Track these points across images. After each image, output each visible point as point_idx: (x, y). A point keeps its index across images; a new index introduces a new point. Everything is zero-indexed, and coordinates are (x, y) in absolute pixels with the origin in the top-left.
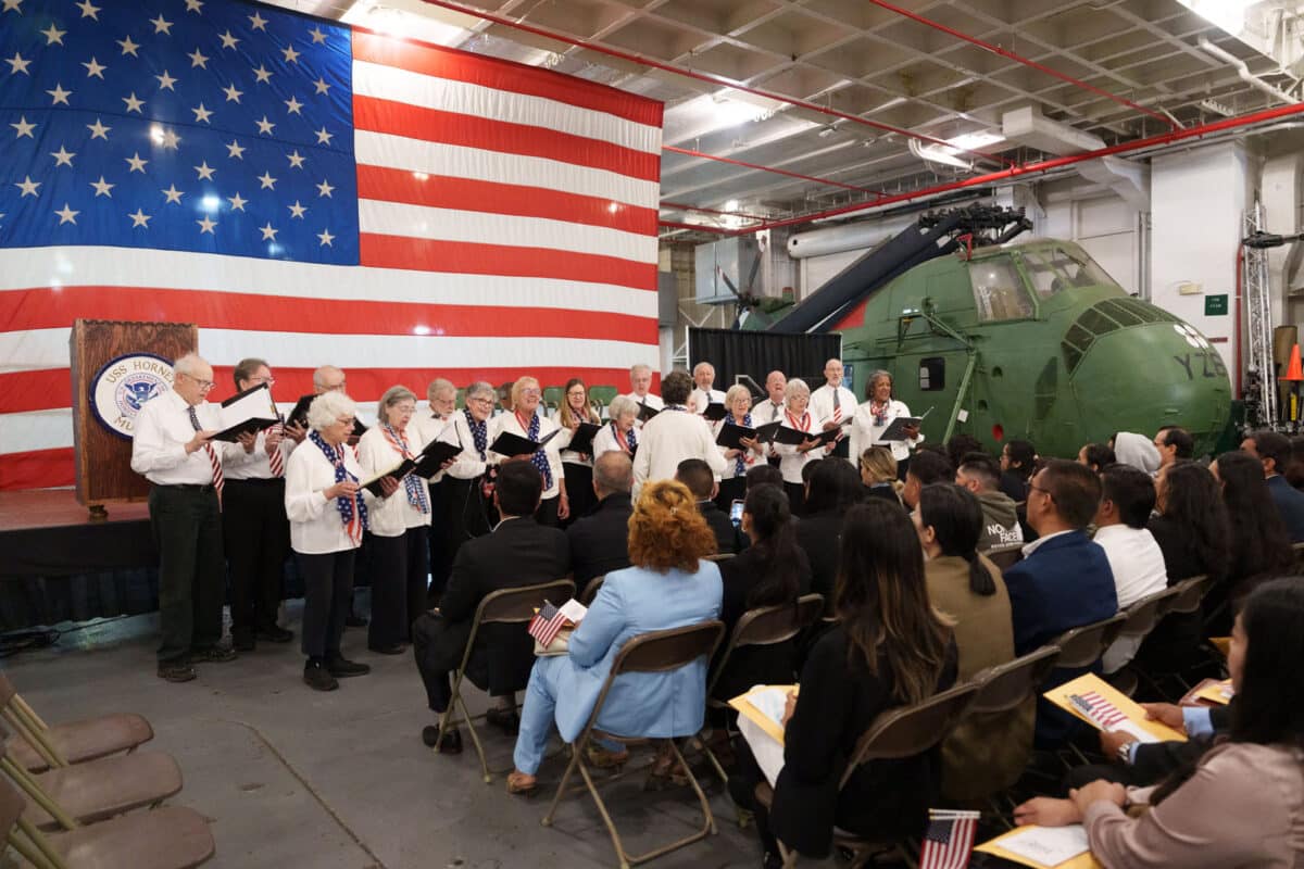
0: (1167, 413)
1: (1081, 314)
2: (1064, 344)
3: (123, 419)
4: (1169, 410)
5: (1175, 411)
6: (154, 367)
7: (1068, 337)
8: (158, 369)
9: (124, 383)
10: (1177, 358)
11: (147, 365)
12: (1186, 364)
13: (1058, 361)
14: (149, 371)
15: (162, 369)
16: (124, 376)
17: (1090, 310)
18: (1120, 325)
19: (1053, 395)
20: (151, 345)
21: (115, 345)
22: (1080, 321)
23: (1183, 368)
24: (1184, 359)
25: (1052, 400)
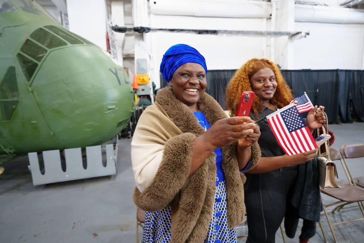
0: (109, 109)
1: (33, 31)
2: (19, 55)
4: (109, 107)
5: (114, 107)
7: (22, 49)
10: (110, 70)
12: (116, 74)
13: (17, 70)
17: (41, 29)
18: (69, 43)
19: (15, 99)
22: (31, 36)
23: (114, 76)
24: (114, 71)
25: (16, 103)
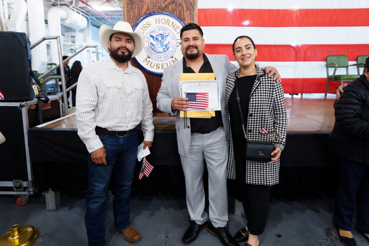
3: (148, 59)
6: (168, 22)
8: (170, 24)
9: (149, 34)
11: (163, 21)
14: (164, 25)
15: (173, 23)
16: (149, 29)
20: (167, 6)
21: (145, 8)
